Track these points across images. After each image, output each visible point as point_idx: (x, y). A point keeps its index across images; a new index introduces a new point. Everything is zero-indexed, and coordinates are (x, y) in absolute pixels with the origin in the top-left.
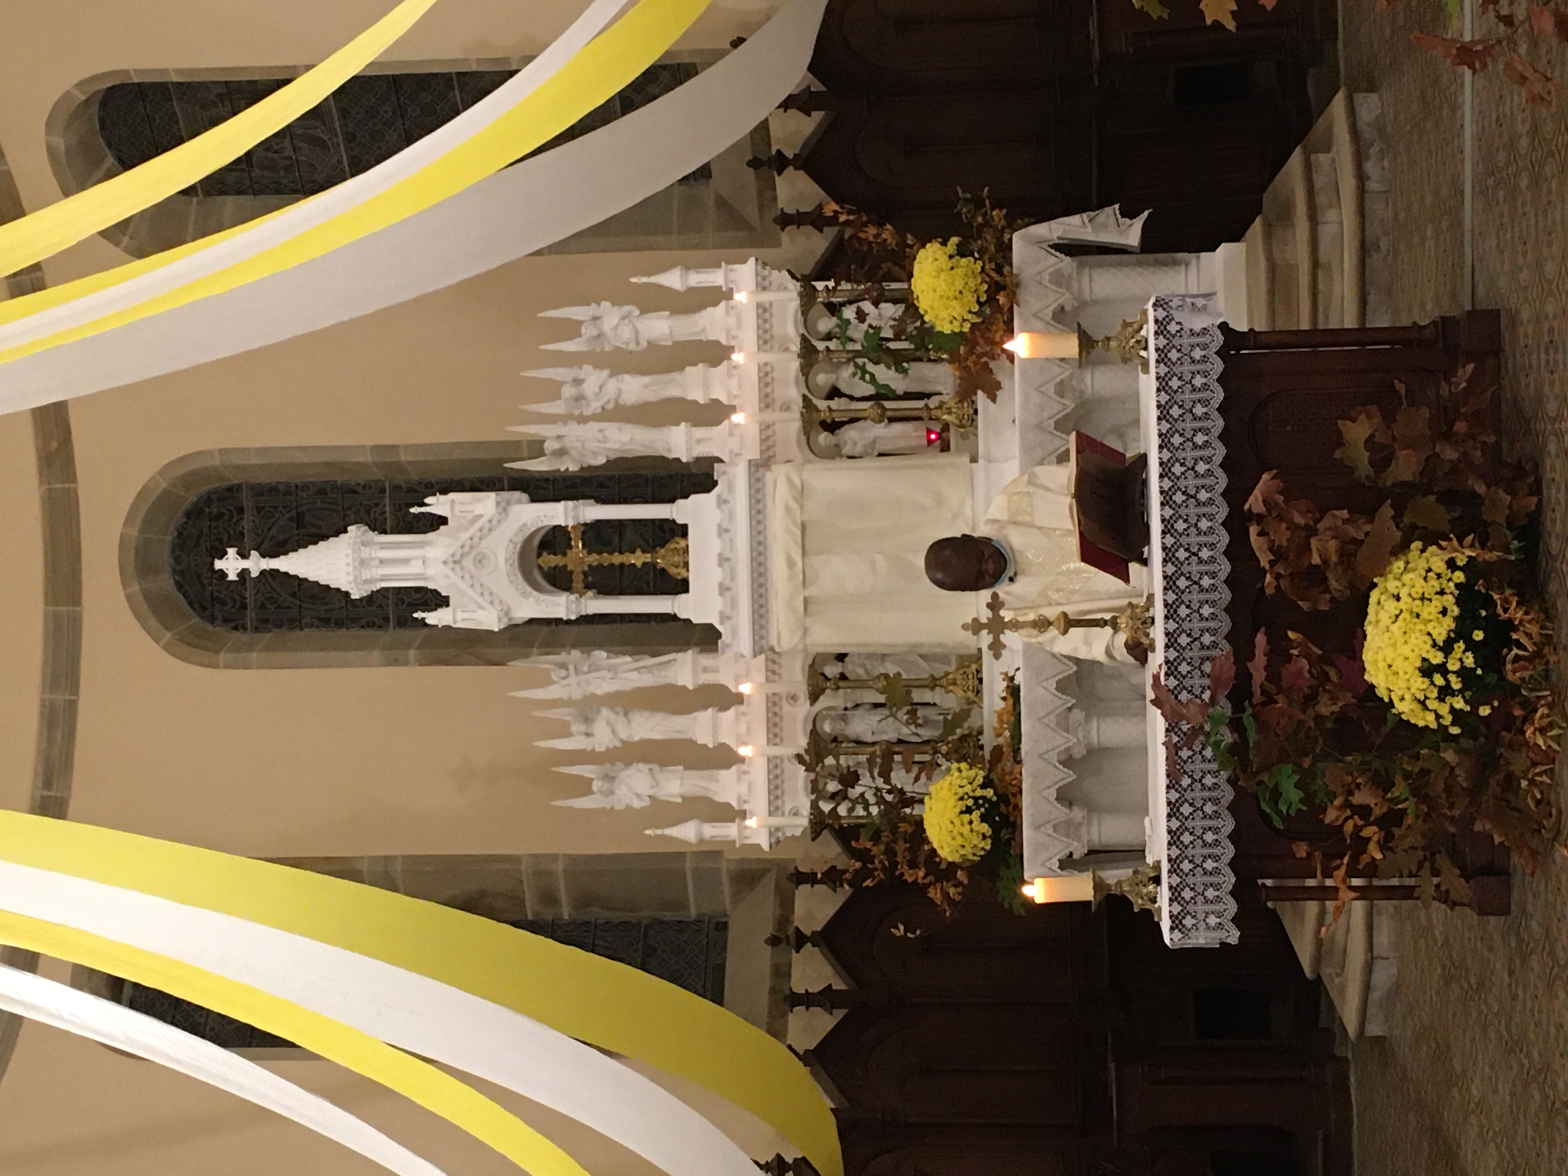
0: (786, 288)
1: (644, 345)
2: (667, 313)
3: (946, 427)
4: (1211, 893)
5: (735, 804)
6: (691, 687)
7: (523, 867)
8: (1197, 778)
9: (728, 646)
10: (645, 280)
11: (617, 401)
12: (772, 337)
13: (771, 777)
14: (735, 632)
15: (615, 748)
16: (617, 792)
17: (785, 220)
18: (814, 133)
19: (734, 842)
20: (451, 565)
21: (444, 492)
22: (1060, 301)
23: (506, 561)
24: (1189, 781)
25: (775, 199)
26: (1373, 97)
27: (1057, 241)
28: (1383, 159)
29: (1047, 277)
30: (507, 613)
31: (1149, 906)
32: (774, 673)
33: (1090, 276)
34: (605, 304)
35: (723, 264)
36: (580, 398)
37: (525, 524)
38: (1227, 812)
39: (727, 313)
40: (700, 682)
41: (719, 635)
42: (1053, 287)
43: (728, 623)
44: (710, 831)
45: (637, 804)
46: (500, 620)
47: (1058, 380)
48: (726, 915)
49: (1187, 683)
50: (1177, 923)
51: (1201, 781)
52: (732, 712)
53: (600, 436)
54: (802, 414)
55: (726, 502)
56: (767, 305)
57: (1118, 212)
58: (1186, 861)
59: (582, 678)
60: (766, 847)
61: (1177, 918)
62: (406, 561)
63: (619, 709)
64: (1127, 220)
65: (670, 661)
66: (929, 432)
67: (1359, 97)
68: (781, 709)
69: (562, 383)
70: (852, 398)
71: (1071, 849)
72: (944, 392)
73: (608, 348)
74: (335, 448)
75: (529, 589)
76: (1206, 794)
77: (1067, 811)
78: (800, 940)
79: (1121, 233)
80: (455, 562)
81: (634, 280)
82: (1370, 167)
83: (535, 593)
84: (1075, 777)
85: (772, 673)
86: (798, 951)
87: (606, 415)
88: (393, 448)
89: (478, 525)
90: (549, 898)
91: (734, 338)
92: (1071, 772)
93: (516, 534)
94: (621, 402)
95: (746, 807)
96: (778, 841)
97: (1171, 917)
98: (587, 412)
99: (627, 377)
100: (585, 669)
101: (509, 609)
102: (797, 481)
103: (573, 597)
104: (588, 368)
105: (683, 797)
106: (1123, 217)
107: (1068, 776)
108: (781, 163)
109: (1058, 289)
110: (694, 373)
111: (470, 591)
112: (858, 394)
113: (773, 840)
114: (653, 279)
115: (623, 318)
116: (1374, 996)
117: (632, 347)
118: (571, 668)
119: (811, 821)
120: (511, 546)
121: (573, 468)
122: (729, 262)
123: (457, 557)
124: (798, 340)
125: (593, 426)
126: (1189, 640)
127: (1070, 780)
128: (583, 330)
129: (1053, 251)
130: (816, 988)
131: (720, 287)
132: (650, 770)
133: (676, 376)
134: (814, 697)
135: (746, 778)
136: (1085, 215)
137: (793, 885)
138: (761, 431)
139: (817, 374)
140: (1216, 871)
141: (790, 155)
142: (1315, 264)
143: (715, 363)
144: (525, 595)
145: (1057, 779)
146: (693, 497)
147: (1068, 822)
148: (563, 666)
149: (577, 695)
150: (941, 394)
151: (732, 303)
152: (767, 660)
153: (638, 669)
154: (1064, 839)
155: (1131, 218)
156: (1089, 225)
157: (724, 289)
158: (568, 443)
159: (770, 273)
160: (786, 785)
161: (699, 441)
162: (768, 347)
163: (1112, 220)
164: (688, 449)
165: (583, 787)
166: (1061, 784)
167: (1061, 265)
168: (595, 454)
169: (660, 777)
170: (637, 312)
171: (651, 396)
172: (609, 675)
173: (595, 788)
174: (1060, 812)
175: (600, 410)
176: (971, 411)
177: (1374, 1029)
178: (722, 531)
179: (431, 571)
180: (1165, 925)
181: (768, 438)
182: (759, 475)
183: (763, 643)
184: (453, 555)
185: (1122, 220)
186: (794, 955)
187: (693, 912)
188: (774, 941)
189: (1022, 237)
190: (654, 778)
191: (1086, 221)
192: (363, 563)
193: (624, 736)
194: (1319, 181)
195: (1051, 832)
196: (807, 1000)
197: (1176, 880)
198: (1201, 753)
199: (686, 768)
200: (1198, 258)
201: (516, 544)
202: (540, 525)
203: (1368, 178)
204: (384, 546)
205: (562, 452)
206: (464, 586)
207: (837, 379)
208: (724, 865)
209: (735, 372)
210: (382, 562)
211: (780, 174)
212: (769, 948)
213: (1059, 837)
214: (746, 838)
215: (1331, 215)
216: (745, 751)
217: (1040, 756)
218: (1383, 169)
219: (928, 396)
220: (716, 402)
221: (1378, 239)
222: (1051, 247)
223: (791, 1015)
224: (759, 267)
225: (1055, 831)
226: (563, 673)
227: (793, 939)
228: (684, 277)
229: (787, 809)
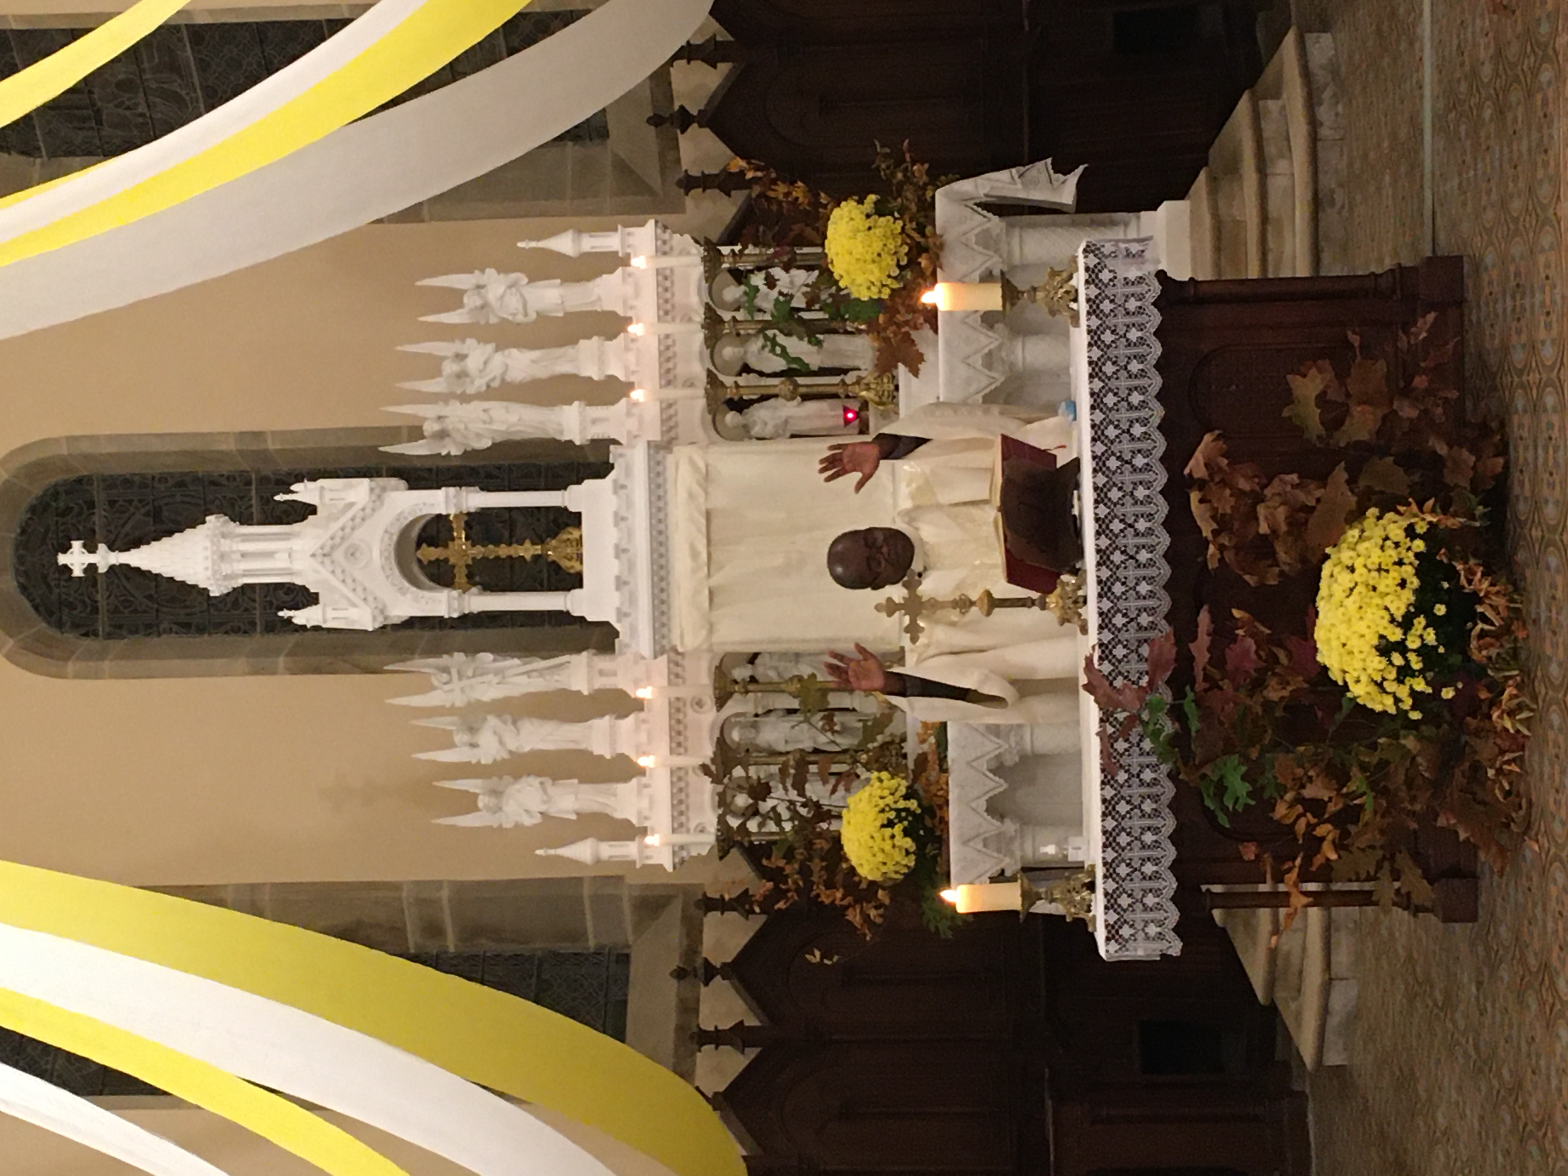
0: (689, 254)
1: (533, 316)
2: (558, 281)
3: (865, 405)
4: (1150, 900)
5: (634, 821)
6: (586, 693)
7: (405, 894)
8: (1135, 773)
9: (627, 646)
10: (533, 244)
11: (503, 380)
12: (673, 306)
13: (675, 791)
14: (633, 630)
15: (504, 761)
16: (505, 808)
17: (689, 183)
18: (721, 86)
19: (634, 862)
20: (320, 559)
21: (313, 479)
22: (988, 264)
23: (381, 553)
24: (1126, 776)
25: (678, 161)
26: (1326, 39)
27: (984, 199)
28: (1337, 103)
29: (974, 239)
30: (382, 612)
31: (1082, 915)
32: (677, 676)
33: (1021, 236)
34: (491, 272)
35: (620, 227)
36: (462, 375)
37: (401, 513)
38: (1167, 810)
39: (624, 280)
40: (596, 687)
41: (616, 634)
42: (980, 249)
43: (626, 621)
44: (609, 850)
45: (528, 821)
46: (374, 618)
47: (986, 350)
48: (628, 946)
49: (1123, 668)
50: (1113, 934)
51: (1138, 776)
52: (631, 718)
53: (484, 416)
54: (706, 389)
55: (623, 487)
56: (668, 273)
57: (1050, 167)
58: (1123, 865)
59: (465, 682)
60: (669, 868)
61: (1113, 927)
62: (270, 555)
63: (509, 718)
64: (1060, 176)
65: (561, 665)
66: (846, 410)
67: (1310, 38)
68: (685, 715)
69: (443, 358)
70: (761, 374)
71: (1002, 865)
72: (863, 367)
73: (493, 320)
74: (195, 435)
75: (407, 584)
76: (1144, 790)
77: (998, 824)
78: (709, 972)
79: (1054, 189)
80: (325, 555)
81: (521, 245)
82: (1324, 113)
83: (414, 589)
84: (1005, 786)
85: (675, 676)
86: (706, 984)
87: (491, 393)
88: (258, 435)
89: (350, 514)
90: (434, 930)
91: (632, 308)
92: (1002, 781)
93: (392, 524)
94: (508, 378)
95: (646, 824)
96: (683, 861)
97: (1107, 926)
98: (471, 390)
99: (514, 352)
100: (470, 673)
101: (385, 606)
102: (702, 465)
103: (455, 593)
104: (471, 342)
105: (578, 814)
106: (1055, 172)
107: (999, 785)
108: (684, 120)
109: (985, 251)
110: (588, 347)
111: (341, 587)
112: (767, 370)
113: (677, 860)
114: (542, 244)
115: (510, 287)
116: (1334, 1021)
117: (520, 318)
118: (454, 672)
119: (718, 839)
120: (387, 536)
121: (455, 451)
122: (626, 226)
123: (327, 550)
124: (702, 310)
125: (477, 406)
126: (1125, 620)
127: (1001, 789)
128: (466, 300)
129: (979, 209)
130: (726, 1025)
131: (617, 253)
132: (542, 783)
133: (569, 350)
134: (721, 701)
135: (646, 791)
136: (1014, 170)
137: (701, 912)
138: (662, 410)
139: (724, 347)
140: (1156, 876)
141: (694, 112)
142: (1264, 219)
143: (612, 336)
144: (402, 591)
145: (987, 789)
146: (588, 483)
147: (999, 835)
148: (446, 670)
149: (459, 701)
150: (859, 369)
151: (628, 269)
152: (670, 661)
153: (528, 673)
154: (995, 854)
155: (1065, 174)
156: (1018, 181)
157: (620, 255)
158: (449, 424)
159: (671, 237)
160: (691, 800)
161: (594, 421)
162: (669, 317)
163: (1044, 176)
164: (583, 430)
165: (468, 803)
166: (991, 794)
167: (988, 225)
168: (479, 436)
169: (551, 790)
170: (526, 280)
171: (542, 372)
172: (496, 680)
173: (480, 804)
174: (991, 825)
175: (484, 388)
176: (892, 387)
177: (1333, 1058)
178: (619, 519)
179: (297, 566)
180: (1101, 935)
181: (670, 417)
182: (659, 457)
183: (665, 642)
184: (322, 548)
185: (1055, 176)
186: (703, 990)
187: (592, 943)
188: (680, 974)
189: (946, 195)
190: (545, 791)
191: (1016, 177)
192: (223, 557)
193: (512, 746)
194: (1269, 129)
195: (980, 846)
196: (717, 1038)
197: (1112, 885)
198: (1138, 745)
199: (581, 782)
200: (1138, 218)
201: (392, 534)
202: (419, 514)
203: (1322, 124)
204: (246, 538)
205: (442, 435)
206: (335, 582)
207: (745, 353)
208: (625, 893)
209: (632, 345)
210: (244, 555)
211: (683, 132)
212: (674, 982)
213: (989, 852)
214: (648, 858)
215: (1281, 166)
216: (643, 761)
217: (969, 763)
218: (1337, 114)
219: (845, 371)
220: (612, 378)
221: (1333, 192)
222: (978, 205)
223: (698, 1054)
224: (659, 231)
225: (985, 846)
226: (445, 677)
227: (701, 971)
228: (576, 241)
229: (692, 825)
